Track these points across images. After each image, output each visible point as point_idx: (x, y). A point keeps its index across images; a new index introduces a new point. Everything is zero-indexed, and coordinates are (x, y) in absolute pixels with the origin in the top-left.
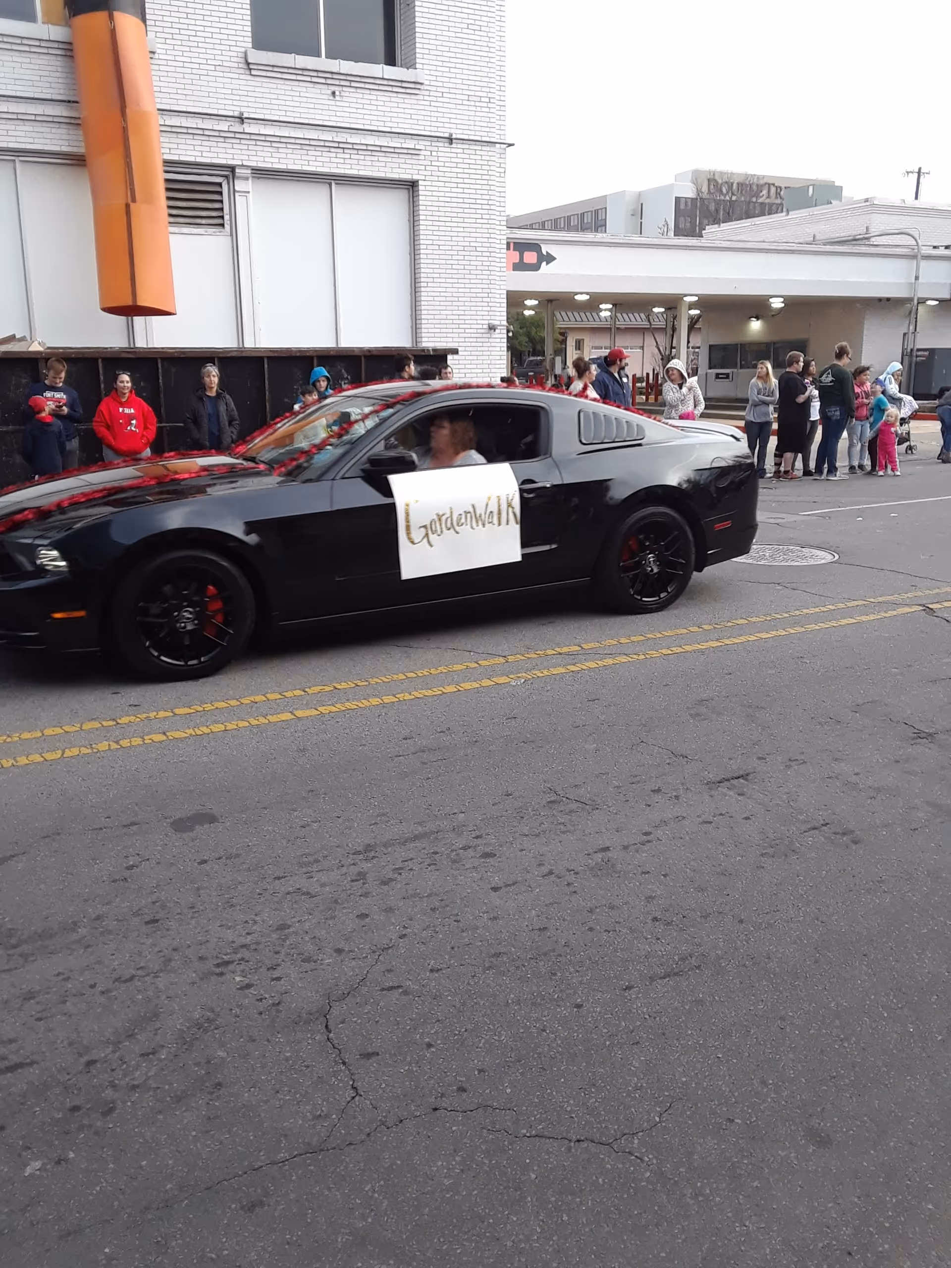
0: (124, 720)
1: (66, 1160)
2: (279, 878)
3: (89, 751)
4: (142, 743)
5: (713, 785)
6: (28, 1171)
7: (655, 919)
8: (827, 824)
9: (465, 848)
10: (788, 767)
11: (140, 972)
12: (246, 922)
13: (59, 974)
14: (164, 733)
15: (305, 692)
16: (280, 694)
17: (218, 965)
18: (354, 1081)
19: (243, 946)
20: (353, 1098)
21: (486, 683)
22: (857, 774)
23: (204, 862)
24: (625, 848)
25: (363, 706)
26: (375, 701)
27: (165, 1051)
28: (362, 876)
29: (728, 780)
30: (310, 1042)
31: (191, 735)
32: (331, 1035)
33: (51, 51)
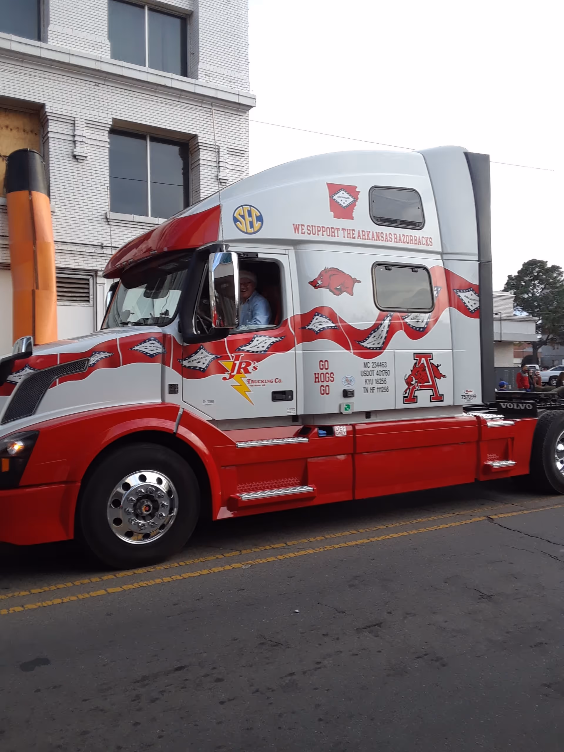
4: (7, 613)
5: (358, 630)
7: (320, 720)
8: (427, 654)
9: (206, 676)
10: (405, 618)
14: (23, 606)
15: (116, 576)
21: (228, 567)
22: (446, 622)
24: (304, 673)
25: (150, 584)
26: (158, 581)
28: (138, 697)
29: (369, 627)
31: (39, 606)
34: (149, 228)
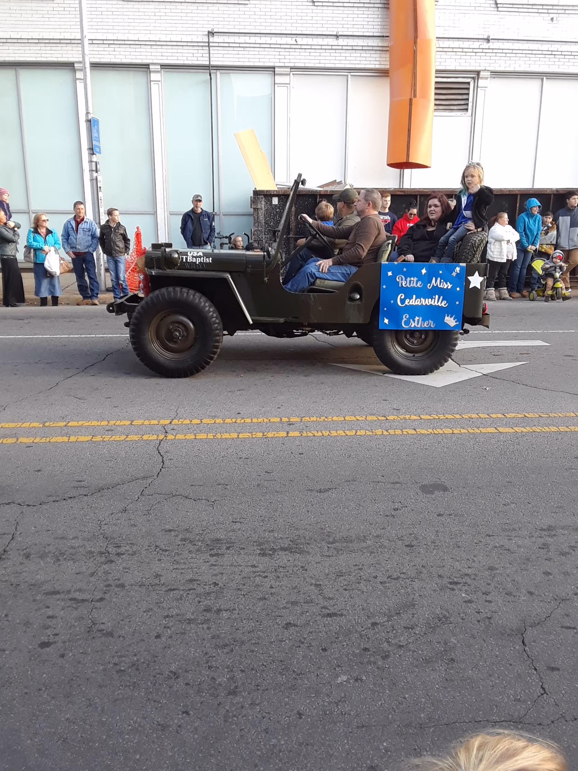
0: (391, 418)
1: (361, 680)
2: (489, 536)
3: (371, 433)
4: (401, 433)
6: (339, 680)
11: (402, 576)
12: (468, 559)
13: (356, 565)
14: (415, 430)
15: (505, 416)
16: (488, 415)
17: (451, 583)
18: (542, 683)
19: (467, 575)
20: (542, 694)
23: (439, 515)
25: (545, 431)
26: (554, 429)
27: (419, 629)
28: (545, 546)
30: (512, 648)
31: (431, 433)
32: (527, 648)
33: (376, 5)
34: (546, 11)
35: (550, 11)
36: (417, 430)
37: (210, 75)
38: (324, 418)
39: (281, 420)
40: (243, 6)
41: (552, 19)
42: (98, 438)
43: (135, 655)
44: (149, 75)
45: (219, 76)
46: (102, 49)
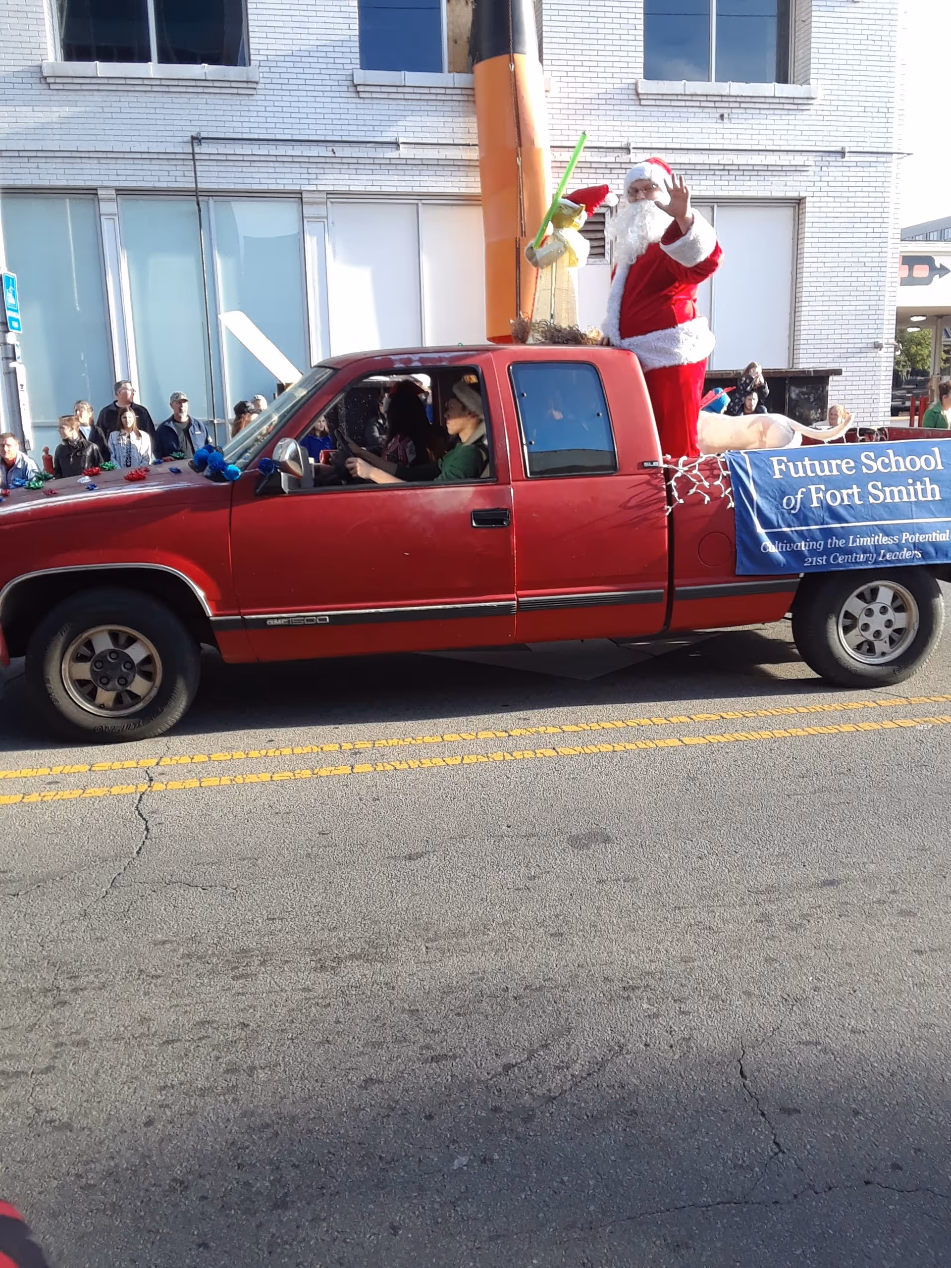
0: (516, 733)
1: (492, 1161)
2: (679, 908)
3: (486, 759)
6: (456, 1165)
11: (547, 984)
13: (473, 973)
15: (691, 718)
16: (665, 719)
17: (624, 989)
18: (775, 1135)
19: (648, 973)
20: (776, 1154)
21: (888, 724)
23: (601, 882)
26: (766, 734)
27: (578, 1067)
28: (765, 918)
31: (580, 753)
32: (747, 1082)
33: (455, 98)
34: (712, 105)
35: (717, 105)
36: (557, 749)
37: (198, 205)
38: (410, 739)
39: (341, 747)
40: (246, 98)
41: (722, 116)
42: (34, 798)
43: (113, 1158)
44: (96, 202)
45: (212, 206)
46: (18, 165)
